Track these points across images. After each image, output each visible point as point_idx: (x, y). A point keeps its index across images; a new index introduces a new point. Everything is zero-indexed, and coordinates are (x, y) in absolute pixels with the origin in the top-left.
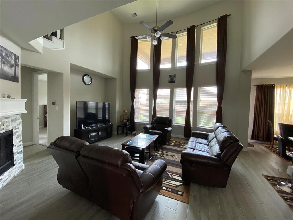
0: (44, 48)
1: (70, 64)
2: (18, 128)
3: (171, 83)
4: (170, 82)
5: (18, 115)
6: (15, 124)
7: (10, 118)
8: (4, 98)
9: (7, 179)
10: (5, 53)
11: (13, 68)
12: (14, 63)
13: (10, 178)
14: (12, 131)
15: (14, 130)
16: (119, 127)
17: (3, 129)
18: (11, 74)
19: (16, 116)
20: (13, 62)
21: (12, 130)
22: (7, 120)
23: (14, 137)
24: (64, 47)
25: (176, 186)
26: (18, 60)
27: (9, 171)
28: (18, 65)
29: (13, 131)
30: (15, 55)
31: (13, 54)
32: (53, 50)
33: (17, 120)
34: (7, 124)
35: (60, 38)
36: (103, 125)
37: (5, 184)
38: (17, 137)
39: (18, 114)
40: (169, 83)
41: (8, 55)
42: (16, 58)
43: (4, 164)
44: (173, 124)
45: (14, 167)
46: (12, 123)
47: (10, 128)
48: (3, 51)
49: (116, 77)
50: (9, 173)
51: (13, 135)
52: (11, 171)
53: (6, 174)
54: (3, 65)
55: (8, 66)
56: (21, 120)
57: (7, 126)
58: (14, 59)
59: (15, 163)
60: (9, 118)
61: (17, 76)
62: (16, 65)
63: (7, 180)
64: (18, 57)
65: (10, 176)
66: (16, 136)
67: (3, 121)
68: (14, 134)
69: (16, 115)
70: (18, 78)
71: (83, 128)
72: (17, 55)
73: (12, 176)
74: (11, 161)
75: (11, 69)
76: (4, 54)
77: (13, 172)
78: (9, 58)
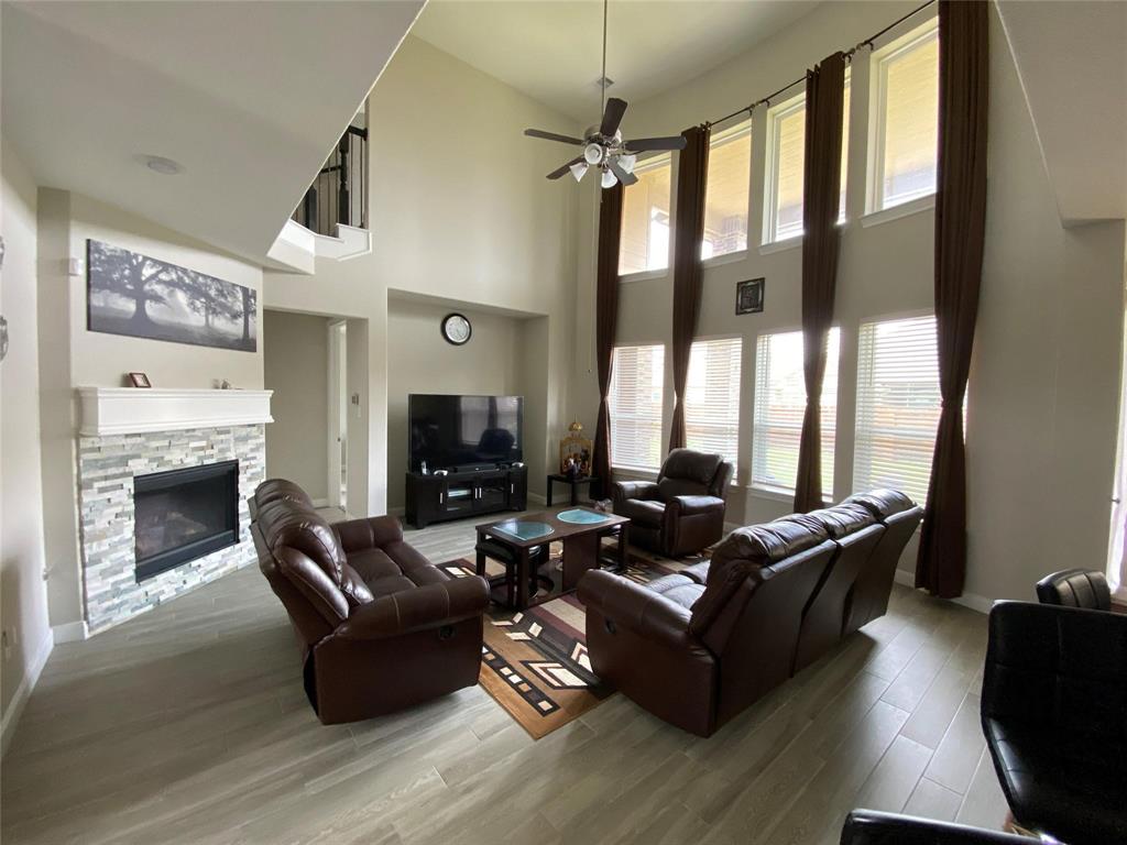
0: (319, 260)
1: (390, 291)
2: (254, 458)
3: (746, 312)
4: (740, 310)
5: (255, 429)
6: (244, 449)
7: (232, 434)
8: (217, 388)
9: (216, 569)
10: (217, 290)
11: (241, 321)
12: (242, 307)
13: (225, 569)
14: (236, 463)
15: (240, 460)
16: (554, 482)
17: (212, 456)
18: (233, 335)
19: (249, 429)
20: (239, 306)
21: (237, 460)
22: (223, 437)
23: (242, 478)
24: (368, 248)
25: (556, 684)
26: (253, 301)
27: (222, 552)
28: (255, 311)
29: (237, 465)
30: (245, 290)
31: (238, 289)
32: (340, 260)
33: (251, 438)
34: (221, 446)
35: (362, 226)
36: (491, 470)
37: (208, 578)
38: (250, 479)
39: (254, 425)
40: (737, 314)
41: (225, 292)
42: (248, 295)
43: (214, 535)
44: (755, 486)
45: (238, 546)
46: (235, 445)
47: (231, 456)
48: (210, 286)
49: (546, 313)
50: (223, 556)
51: (238, 473)
52: (230, 553)
53: (215, 557)
54: (210, 317)
55: (226, 318)
56: (262, 439)
57: (221, 451)
58: (241, 298)
59: (241, 537)
60: (228, 432)
61: (250, 336)
62: (248, 311)
63: (216, 573)
64: (254, 292)
65: (225, 564)
66: (248, 475)
67: (212, 438)
68: (241, 471)
69: (250, 426)
70: (254, 341)
71: (424, 471)
72: (251, 287)
73: (230, 565)
74: (232, 531)
75: (236, 324)
76: (213, 293)
77: (236, 556)
78: (226, 298)
